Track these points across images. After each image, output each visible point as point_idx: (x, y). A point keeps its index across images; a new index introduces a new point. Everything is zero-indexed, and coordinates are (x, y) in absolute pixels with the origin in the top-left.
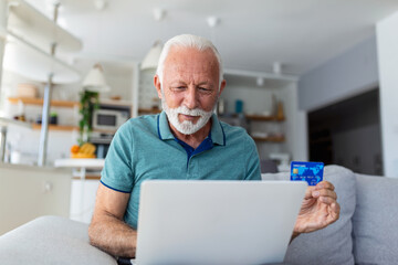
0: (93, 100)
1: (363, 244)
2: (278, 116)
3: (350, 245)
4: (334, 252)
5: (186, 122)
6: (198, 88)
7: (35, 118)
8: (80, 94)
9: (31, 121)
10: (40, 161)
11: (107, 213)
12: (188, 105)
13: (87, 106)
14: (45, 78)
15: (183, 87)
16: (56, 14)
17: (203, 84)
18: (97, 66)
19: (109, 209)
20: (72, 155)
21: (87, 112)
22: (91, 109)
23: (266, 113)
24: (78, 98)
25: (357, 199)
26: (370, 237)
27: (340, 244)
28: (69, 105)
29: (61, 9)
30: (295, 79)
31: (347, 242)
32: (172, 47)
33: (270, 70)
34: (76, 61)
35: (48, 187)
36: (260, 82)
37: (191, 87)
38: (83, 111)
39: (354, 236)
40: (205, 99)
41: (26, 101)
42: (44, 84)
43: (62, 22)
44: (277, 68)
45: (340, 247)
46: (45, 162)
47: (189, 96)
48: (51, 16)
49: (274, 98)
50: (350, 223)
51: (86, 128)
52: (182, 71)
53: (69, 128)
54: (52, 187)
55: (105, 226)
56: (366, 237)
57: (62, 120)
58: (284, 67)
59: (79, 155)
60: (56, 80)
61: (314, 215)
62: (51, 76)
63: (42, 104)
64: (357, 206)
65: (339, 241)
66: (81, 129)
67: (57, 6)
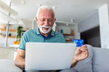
0: (21, 29)
1: (95, 66)
2: (72, 34)
3: (91, 67)
4: (87, 68)
5: (44, 30)
6: (48, 20)
7: (5, 34)
8: (17, 28)
9: (4, 35)
10: (5, 46)
11: (20, 56)
12: (45, 25)
13: (19, 31)
14: (7, 23)
15: (44, 20)
16: (10, 5)
17: (50, 19)
18: (22, 19)
19: (21, 55)
20: (14, 44)
21: (19, 33)
22: (20, 32)
23: (69, 33)
24: (17, 29)
25: (93, 54)
26: (97, 64)
27: (88, 66)
28: (14, 31)
29: (12, 4)
30: (77, 24)
31: (90, 66)
32: (41, 9)
33: (70, 21)
34: (16, 19)
35: (7, 53)
36: (67, 25)
37: (46, 20)
38: (18, 32)
39: (92, 64)
40: (50, 23)
41: (2, 30)
42: (7, 24)
43: (12, 7)
44: (72, 21)
45: (89, 67)
46: (6, 46)
47: (46, 22)
48: (9, 6)
49: (71, 29)
50: (91, 61)
51: (19, 37)
52: (44, 16)
53: (14, 37)
54: (8, 53)
55: (19, 59)
56: (96, 64)
57: (12, 35)
58: (74, 21)
59: (16, 44)
60: (10, 23)
61: (82, 55)
62: (9, 22)
63: (6, 30)
64: (93, 56)
65: (88, 65)
66: (17, 38)
67: (11, 3)
